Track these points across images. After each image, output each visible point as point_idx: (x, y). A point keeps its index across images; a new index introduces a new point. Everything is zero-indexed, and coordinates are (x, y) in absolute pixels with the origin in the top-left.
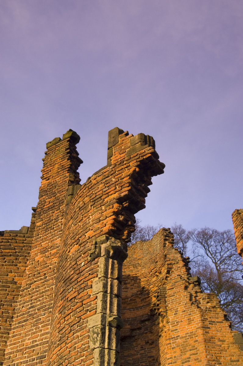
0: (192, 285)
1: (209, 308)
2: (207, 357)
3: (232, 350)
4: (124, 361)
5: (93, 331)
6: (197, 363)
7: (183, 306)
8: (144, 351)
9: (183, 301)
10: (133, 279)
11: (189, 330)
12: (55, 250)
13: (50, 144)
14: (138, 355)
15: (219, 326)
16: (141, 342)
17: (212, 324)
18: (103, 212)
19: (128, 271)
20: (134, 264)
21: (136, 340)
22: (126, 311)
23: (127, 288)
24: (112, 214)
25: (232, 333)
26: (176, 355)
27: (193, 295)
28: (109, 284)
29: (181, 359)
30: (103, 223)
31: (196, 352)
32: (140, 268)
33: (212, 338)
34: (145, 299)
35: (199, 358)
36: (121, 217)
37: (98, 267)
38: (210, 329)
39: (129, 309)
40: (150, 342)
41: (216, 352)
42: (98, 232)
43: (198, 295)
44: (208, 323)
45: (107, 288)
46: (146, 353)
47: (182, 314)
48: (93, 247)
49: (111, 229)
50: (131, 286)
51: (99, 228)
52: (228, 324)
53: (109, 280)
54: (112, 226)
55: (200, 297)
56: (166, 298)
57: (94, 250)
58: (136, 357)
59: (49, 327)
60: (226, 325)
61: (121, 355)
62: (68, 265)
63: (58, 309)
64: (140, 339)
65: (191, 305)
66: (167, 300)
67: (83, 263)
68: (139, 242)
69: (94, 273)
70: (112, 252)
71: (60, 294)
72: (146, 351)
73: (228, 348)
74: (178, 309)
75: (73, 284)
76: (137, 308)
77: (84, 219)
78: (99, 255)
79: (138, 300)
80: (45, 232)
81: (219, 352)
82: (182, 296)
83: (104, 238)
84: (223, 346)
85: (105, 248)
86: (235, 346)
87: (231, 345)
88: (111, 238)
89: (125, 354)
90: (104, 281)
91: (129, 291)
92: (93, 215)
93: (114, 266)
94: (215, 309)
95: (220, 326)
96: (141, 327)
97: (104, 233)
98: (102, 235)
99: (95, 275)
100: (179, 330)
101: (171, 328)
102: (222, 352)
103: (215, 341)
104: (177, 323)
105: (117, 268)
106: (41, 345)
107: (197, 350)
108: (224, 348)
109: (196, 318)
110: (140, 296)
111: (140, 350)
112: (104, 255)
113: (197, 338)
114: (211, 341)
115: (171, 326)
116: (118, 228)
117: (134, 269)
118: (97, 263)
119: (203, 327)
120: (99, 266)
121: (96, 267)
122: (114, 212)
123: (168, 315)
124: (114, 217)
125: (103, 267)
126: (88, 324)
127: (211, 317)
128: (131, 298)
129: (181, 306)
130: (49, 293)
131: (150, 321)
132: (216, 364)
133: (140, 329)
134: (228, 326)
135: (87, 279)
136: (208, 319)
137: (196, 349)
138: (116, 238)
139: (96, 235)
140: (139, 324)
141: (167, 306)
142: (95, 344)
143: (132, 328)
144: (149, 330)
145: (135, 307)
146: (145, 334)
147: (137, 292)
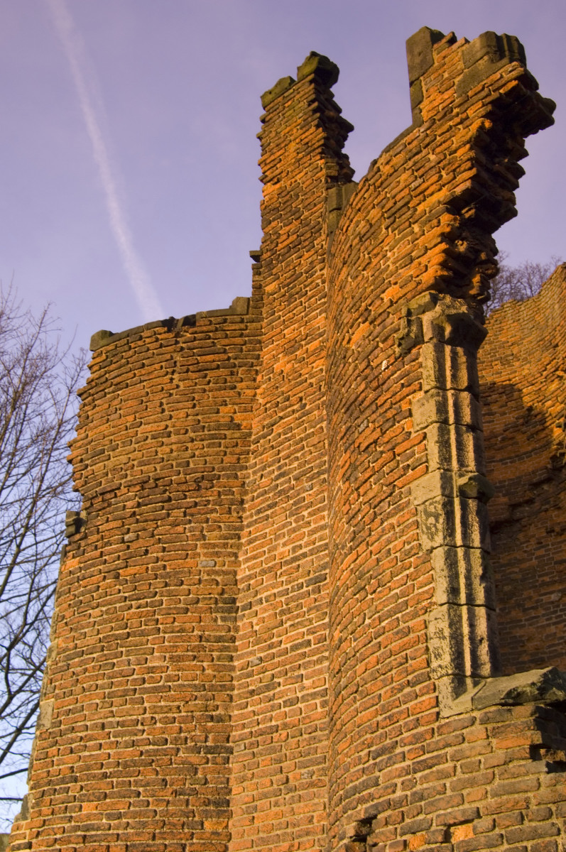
4: (500, 575)
5: (425, 511)
8: (546, 551)
10: (503, 390)
12: (316, 343)
13: (270, 97)
14: (531, 559)
16: (536, 531)
18: (417, 239)
19: (491, 373)
21: (525, 528)
22: (494, 466)
23: (491, 414)
24: (439, 240)
28: (451, 402)
30: (420, 264)
32: (517, 364)
34: (537, 433)
36: (462, 245)
37: (421, 366)
39: (501, 460)
40: (557, 529)
42: (411, 285)
45: (447, 412)
46: (549, 555)
48: (403, 322)
49: (441, 277)
50: (501, 407)
51: (411, 276)
53: (449, 394)
54: (442, 270)
57: (406, 330)
58: (527, 564)
59: (326, 513)
61: (494, 563)
62: (350, 372)
63: (341, 472)
64: (533, 525)
67: (385, 363)
68: (509, 305)
69: (412, 383)
70: (448, 330)
71: (342, 439)
72: (550, 550)
75: (368, 412)
76: (520, 457)
77: (374, 261)
78: (419, 340)
79: (520, 438)
80: (289, 305)
83: (425, 298)
85: (432, 322)
88: (444, 298)
89: (501, 561)
90: (437, 398)
91: (497, 420)
92: (394, 249)
93: (456, 360)
96: (534, 498)
97: (424, 286)
98: (420, 293)
99: (415, 386)
105: (465, 365)
106: (312, 555)
110: (524, 429)
112: (431, 339)
116: (456, 272)
117: (502, 367)
118: (417, 359)
120: (424, 365)
121: (416, 367)
122: (442, 235)
124: (443, 246)
125: (432, 366)
126: (411, 498)
128: (502, 434)
130: (315, 440)
131: (554, 483)
133: (530, 502)
135: (398, 397)
138: (455, 296)
139: (406, 294)
140: (528, 492)
142: (432, 539)
143: (513, 502)
144: (552, 504)
145: (514, 455)
146: (543, 513)
147: (517, 419)
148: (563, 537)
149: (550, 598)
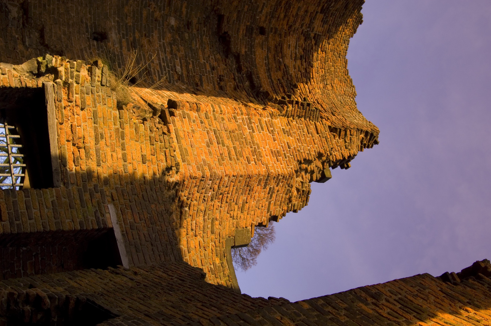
0: (321, 166)
1: (290, 192)
2: (226, 176)
3: (228, 223)
4: (196, 33)
6: (216, 157)
7: (295, 146)
9: (302, 147)
10: (308, 72)
11: (263, 150)
14: (204, 59)
15: (264, 205)
16: (222, 69)
17: (269, 193)
19: (318, 66)
20: (327, 77)
21: (224, 61)
22: (265, 51)
23: (295, 60)
25: (250, 227)
26: (226, 121)
27: (309, 167)
29: (220, 130)
31: (232, 157)
32: (322, 86)
33: (250, 190)
35: (225, 162)
38: (263, 189)
39: (268, 57)
40: (222, 83)
41: (231, 194)
43: (308, 174)
44: (272, 186)
46: (206, 73)
47: (284, 142)
50: (299, 67)
52: (265, 222)
55: (304, 177)
56: (305, 119)
58: (201, 56)
60: (263, 218)
61: (204, 31)
64: (226, 67)
65: (298, 161)
66: (302, 119)
72: (209, 74)
73: (231, 217)
74: (292, 136)
76: (269, 70)
79: (280, 74)
81: (228, 200)
82: (310, 146)
84: (236, 207)
86: (233, 229)
87: (235, 223)
89: (205, 37)
91: (291, 61)
94: (287, 201)
95: (264, 207)
96: (240, 73)
100: (262, 134)
101: (264, 119)
102: (228, 204)
103: (245, 194)
104: (272, 131)
107: (237, 161)
108: (233, 209)
109: (281, 166)
110: (285, 79)
111: (210, 63)
113: (253, 162)
114: (246, 187)
115: (266, 119)
117: (320, 75)
119: (268, 176)
123: (281, 117)
127: (279, 192)
128: (283, 63)
129: (296, 142)
132: (213, 191)
134: (261, 220)
136: (277, 186)
137: (238, 159)
140: (246, 70)
141: (293, 119)
143: (241, 57)
144: (239, 84)
145: (270, 66)
146: (233, 76)
147: (291, 76)
148: (217, 86)
149: (178, 65)
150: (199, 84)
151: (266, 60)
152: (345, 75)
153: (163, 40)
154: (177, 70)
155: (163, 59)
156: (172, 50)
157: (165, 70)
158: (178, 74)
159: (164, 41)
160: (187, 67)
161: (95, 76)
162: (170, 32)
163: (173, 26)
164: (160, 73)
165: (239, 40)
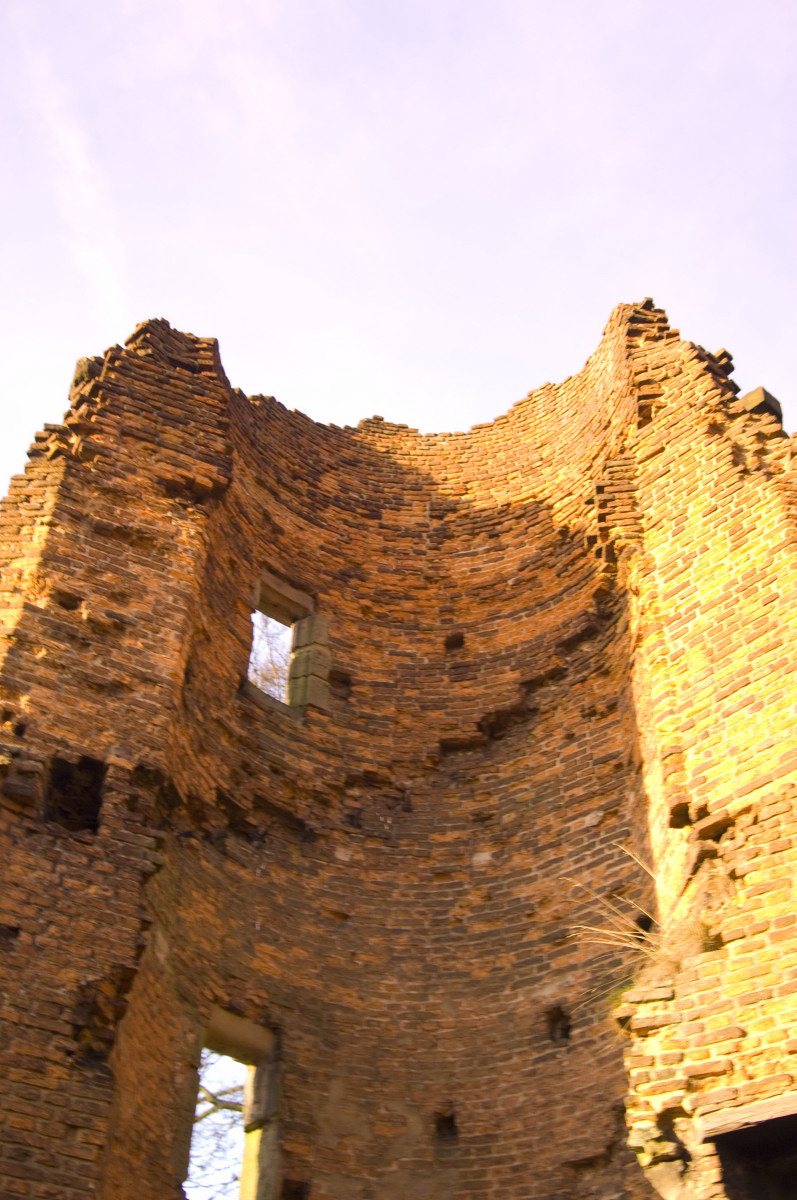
0: (740, 421)
4: (496, 797)
6: (781, 680)
7: (707, 495)
8: (580, 746)
9: (704, 477)
10: (522, 512)
11: (738, 571)
14: (554, 764)
16: (565, 717)
19: (505, 492)
20: (525, 464)
21: (547, 715)
22: (498, 625)
23: (502, 548)
26: (690, 676)
27: (749, 448)
29: (713, 686)
31: (773, 640)
35: (788, 656)
39: (511, 615)
40: (601, 707)
43: (768, 447)
46: (584, 751)
47: (705, 524)
50: (516, 536)
55: (777, 453)
56: (636, 489)
58: (547, 773)
61: (488, 779)
64: (560, 708)
65: (741, 479)
66: (638, 497)
68: (541, 392)
72: (585, 743)
74: (686, 510)
76: (542, 605)
79: (545, 577)
82: (698, 460)
91: (508, 557)
96: (566, 669)
100: (697, 584)
101: (661, 585)
104: (685, 560)
107: (779, 628)
109: (764, 516)
110: (552, 560)
111: (561, 748)
113: (773, 586)
115: (659, 581)
117: (524, 480)
123: (645, 547)
128: (516, 575)
129: (697, 496)
137: (775, 626)
140: (554, 658)
141: (642, 517)
143: (528, 677)
144: (593, 667)
145: (533, 604)
146: (578, 686)
147: (542, 549)
148: (611, 718)
149: (583, 822)
150: (614, 762)
151: (520, 618)
152: (508, 422)
153: (530, 870)
154: (595, 822)
155: (576, 862)
156: (551, 845)
157: (601, 851)
158: (604, 818)
159: (533, 867)
160: (580, 800)
161: (655, 1017)
162: (509, 859)
163: (494, 855)
164: (611, 862)
165: (489, 691)
